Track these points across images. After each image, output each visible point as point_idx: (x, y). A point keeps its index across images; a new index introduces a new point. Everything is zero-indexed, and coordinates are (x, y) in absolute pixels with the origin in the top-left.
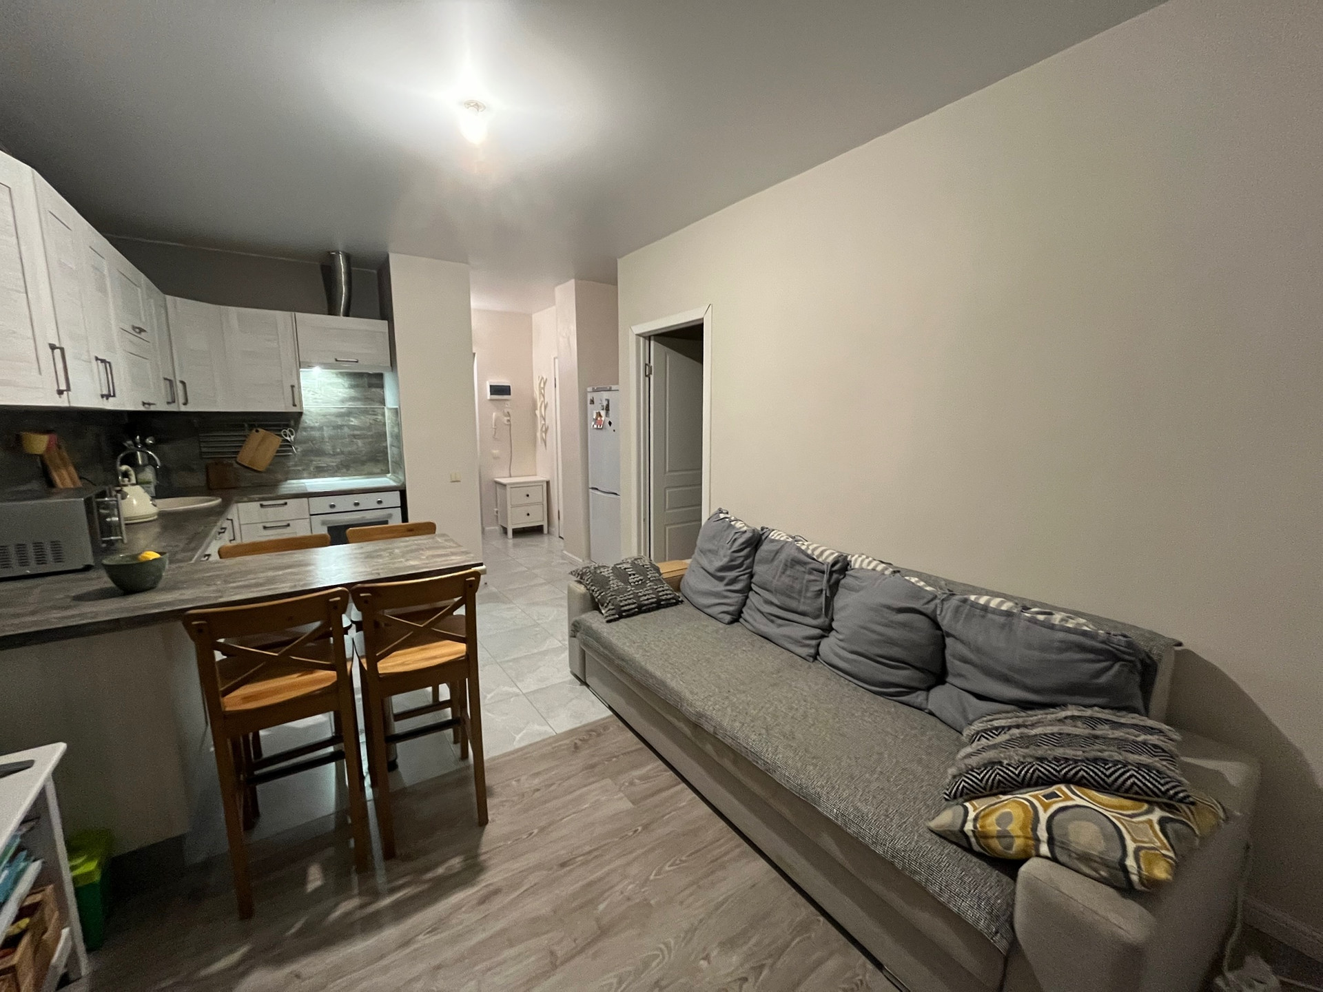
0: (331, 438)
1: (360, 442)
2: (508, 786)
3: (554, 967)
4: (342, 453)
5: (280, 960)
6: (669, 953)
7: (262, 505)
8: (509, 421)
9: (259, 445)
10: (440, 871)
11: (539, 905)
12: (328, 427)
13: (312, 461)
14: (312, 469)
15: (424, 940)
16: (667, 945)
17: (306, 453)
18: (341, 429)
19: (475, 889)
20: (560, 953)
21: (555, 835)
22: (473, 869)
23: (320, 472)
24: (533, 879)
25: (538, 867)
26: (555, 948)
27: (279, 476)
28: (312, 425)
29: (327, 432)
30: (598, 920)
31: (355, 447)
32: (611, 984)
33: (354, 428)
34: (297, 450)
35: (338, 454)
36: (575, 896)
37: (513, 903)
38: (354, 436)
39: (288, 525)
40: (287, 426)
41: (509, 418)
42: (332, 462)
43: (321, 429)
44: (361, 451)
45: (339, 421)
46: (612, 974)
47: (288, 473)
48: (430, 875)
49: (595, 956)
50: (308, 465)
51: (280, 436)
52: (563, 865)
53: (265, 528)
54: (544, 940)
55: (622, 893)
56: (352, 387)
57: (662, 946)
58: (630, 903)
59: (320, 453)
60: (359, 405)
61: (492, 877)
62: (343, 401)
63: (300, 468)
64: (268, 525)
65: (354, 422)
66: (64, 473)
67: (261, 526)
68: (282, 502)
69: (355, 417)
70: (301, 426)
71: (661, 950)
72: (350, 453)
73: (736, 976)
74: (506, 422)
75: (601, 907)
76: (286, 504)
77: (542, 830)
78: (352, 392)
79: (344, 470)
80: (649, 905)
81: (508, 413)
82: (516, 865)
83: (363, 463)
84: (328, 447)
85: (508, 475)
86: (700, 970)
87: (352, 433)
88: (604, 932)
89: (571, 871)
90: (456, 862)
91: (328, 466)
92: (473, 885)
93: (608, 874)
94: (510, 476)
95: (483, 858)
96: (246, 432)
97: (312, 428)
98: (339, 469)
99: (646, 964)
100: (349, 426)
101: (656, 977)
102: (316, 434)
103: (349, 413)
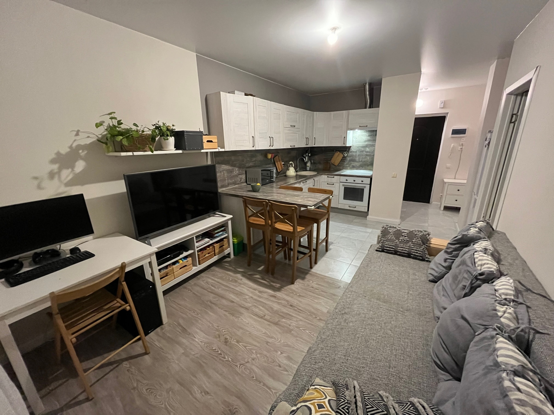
0: (359, 155)
1: (368, 158)
2: (309, 281)
3: (262, 318)
4: (362, 161)
5: (243, 276)
6: (278, 342)
7: (328, 177)
8: (462, 148)
9: (337, 157)
10: (274, 284)
11: (276, 307)
12: (359, 151)
13: (351, 163)
14: (351, 166)
15: (257, 292)
16: (281, 341)
17: (350, 161)
18: (363, 152)
19: (273, 293)
20: (266, 317)
21: (300, 299)
22: (279, 289)
23: (353, 167)
24: (283, 302)
25: (287, 301)
26: (266, 316)
27: (341, 168)
28: (354, 150)
29: (358, 153)
30: (279, 321)
31: (366, 159)
32: (263, 331)
33: (367, 152)
34: (348, 159)
35: (360, 162)
36: (283, 312)
37: (274, 302)
38: (367, 155)
39: (333, 184)
40: (345, 151)
41: (462, 147)
42: (357, 164)
43: (356, 152)
44: (368, 161)
45: (363, 149)
46: (265, 330)
47: (343, 167)
48: (272, 283)
49: (269, 325)
50: (350, 165)
51: (343, 154)
52: (291, 306)
53: (328, 184)
54: (267, 312)
55: (291, 323)
56: (369, 136)
57: (279, 340)
58: (289, 326)
59: (354, 161)
60: (370, 143)
61: (278, 294)
62: (365, 142)
63: (347, 166)
64: (328, 183)
65: (368, 149)
66: (279, 163)
67: (326, 183)
68: (333, 176)
69: (368, 148)
70: (350, 151)
71: (278, 340)
72: (364, 161)
73: (280, 363)
74: (459, 149)
75: (283, 320)
76: (334, 177)
77: (300, 296)
78: (369, 138)
79: (361, 168)
80: (291, 332)
81: (462, 144)
82: (285, 297)
83: (368, 166)
84: (357, 159)
85: (454, 178)
86: (277, 352)
87: (366, 154)
88: (276, 324)
89: (291, 309)
90: (278, 285)
91: (356, 166)
92: (274, 292)
93: (295, 317)
94: (455, 179)
95: (282, 289)
96: (334, 153)
97: (353, 152)
98: (359, 167)
99: (272, 338)
100: (365, 151)
101: (270, 341)
102: (354, 154)
103: (366, 146)
